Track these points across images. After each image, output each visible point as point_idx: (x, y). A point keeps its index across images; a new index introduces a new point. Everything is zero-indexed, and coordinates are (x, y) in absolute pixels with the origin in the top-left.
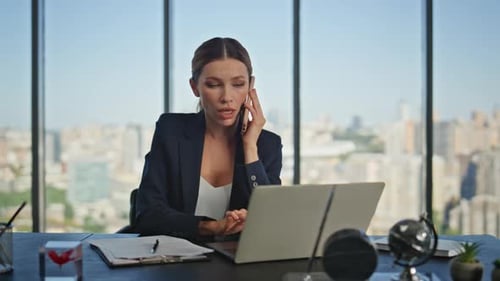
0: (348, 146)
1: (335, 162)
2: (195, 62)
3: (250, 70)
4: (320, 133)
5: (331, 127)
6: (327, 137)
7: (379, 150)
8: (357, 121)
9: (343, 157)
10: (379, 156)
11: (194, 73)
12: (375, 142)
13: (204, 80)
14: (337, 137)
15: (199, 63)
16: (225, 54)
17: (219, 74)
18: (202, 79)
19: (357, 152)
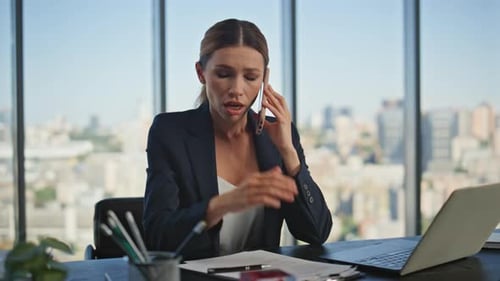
0: (87, 146)
1: (73, 163)
2: (204, 43)
3: (266, 61)
4: (56, 133)
5: (69, 127)
6: (65, 138)
7: (117, 149)
8: (94, 121)
9: (81, 158)
10: (117, 156)
11: (202, 57)
12: (113, 142)
13: (213, 68)
14: (74, 137)
15: (209, 47)
16: (241, 40)
17: (231, 62)
18: (211, 66)
19: (96, 151)
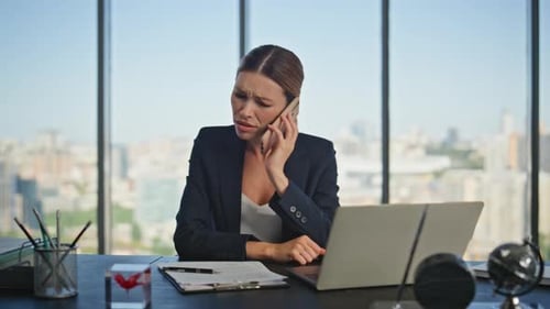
0: (444, 162)
1: (429, 179)
4: (412, 147)
5: (424, 140)
6: (420, 152)
7: (478, 166)
8: (453, 134)
9: (438, 174)
10: (477, 173)
12: (473, 157)
14: (431, 151)
16: (261, 68)
19: (453, 168)
